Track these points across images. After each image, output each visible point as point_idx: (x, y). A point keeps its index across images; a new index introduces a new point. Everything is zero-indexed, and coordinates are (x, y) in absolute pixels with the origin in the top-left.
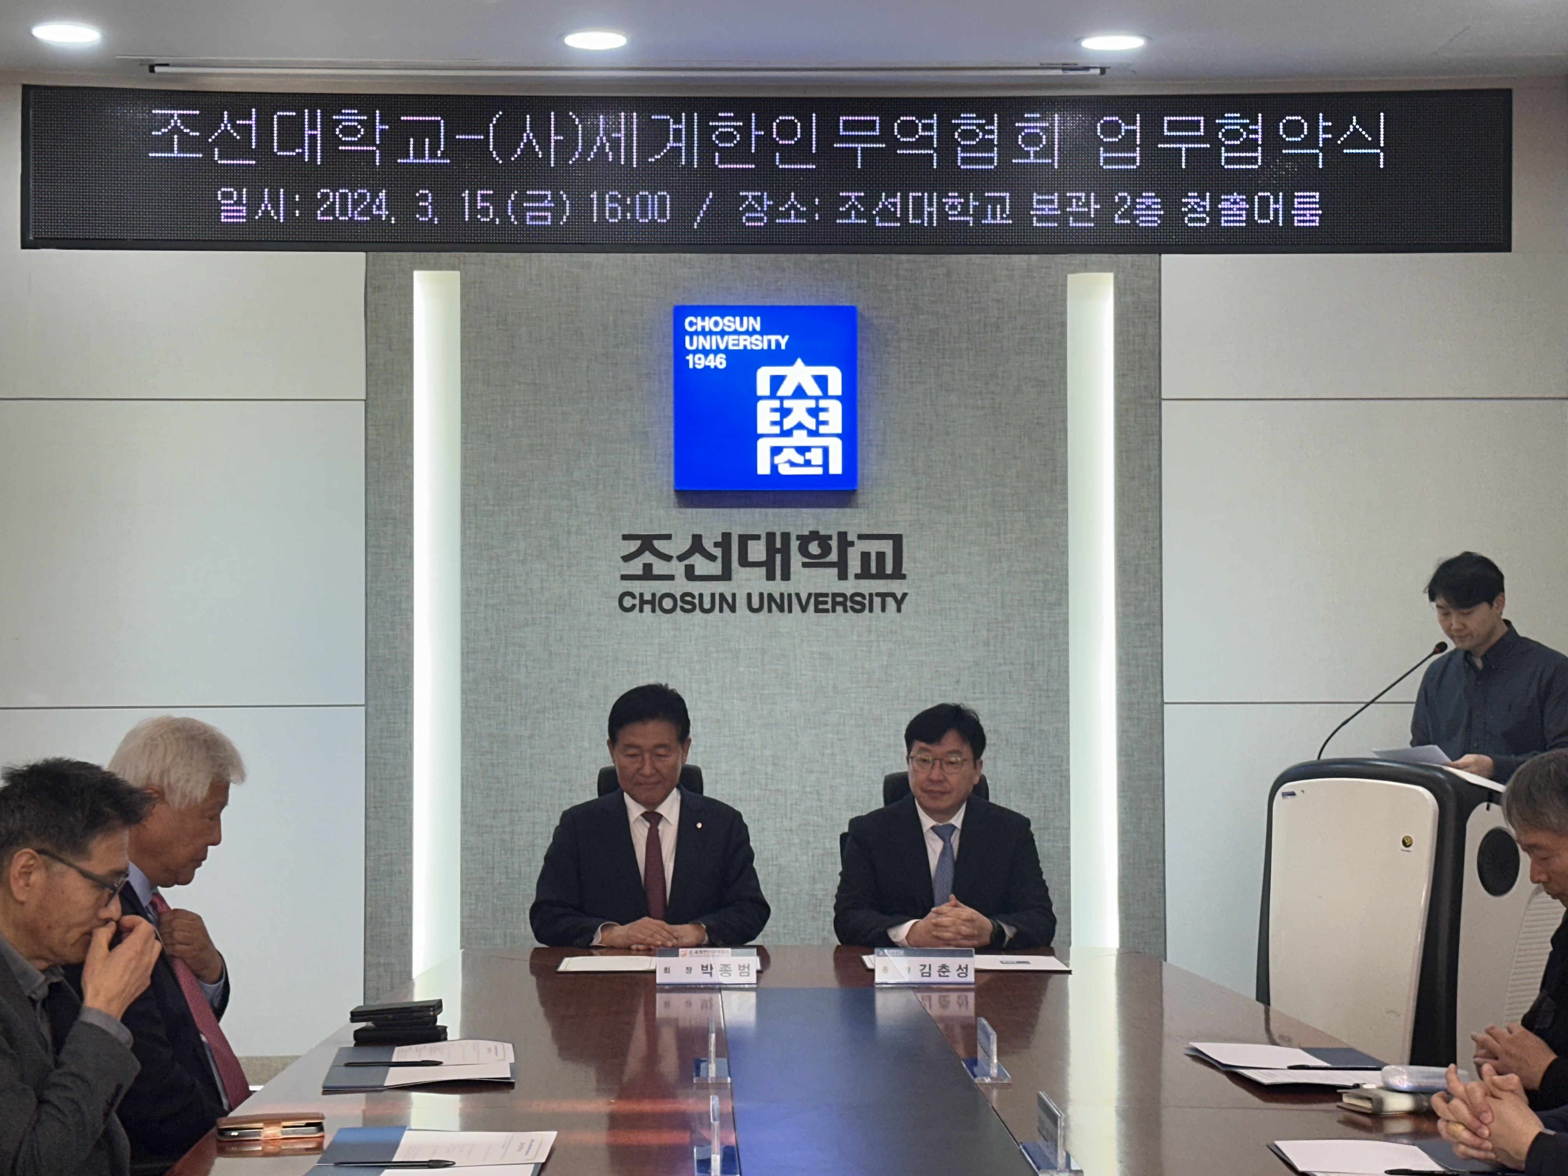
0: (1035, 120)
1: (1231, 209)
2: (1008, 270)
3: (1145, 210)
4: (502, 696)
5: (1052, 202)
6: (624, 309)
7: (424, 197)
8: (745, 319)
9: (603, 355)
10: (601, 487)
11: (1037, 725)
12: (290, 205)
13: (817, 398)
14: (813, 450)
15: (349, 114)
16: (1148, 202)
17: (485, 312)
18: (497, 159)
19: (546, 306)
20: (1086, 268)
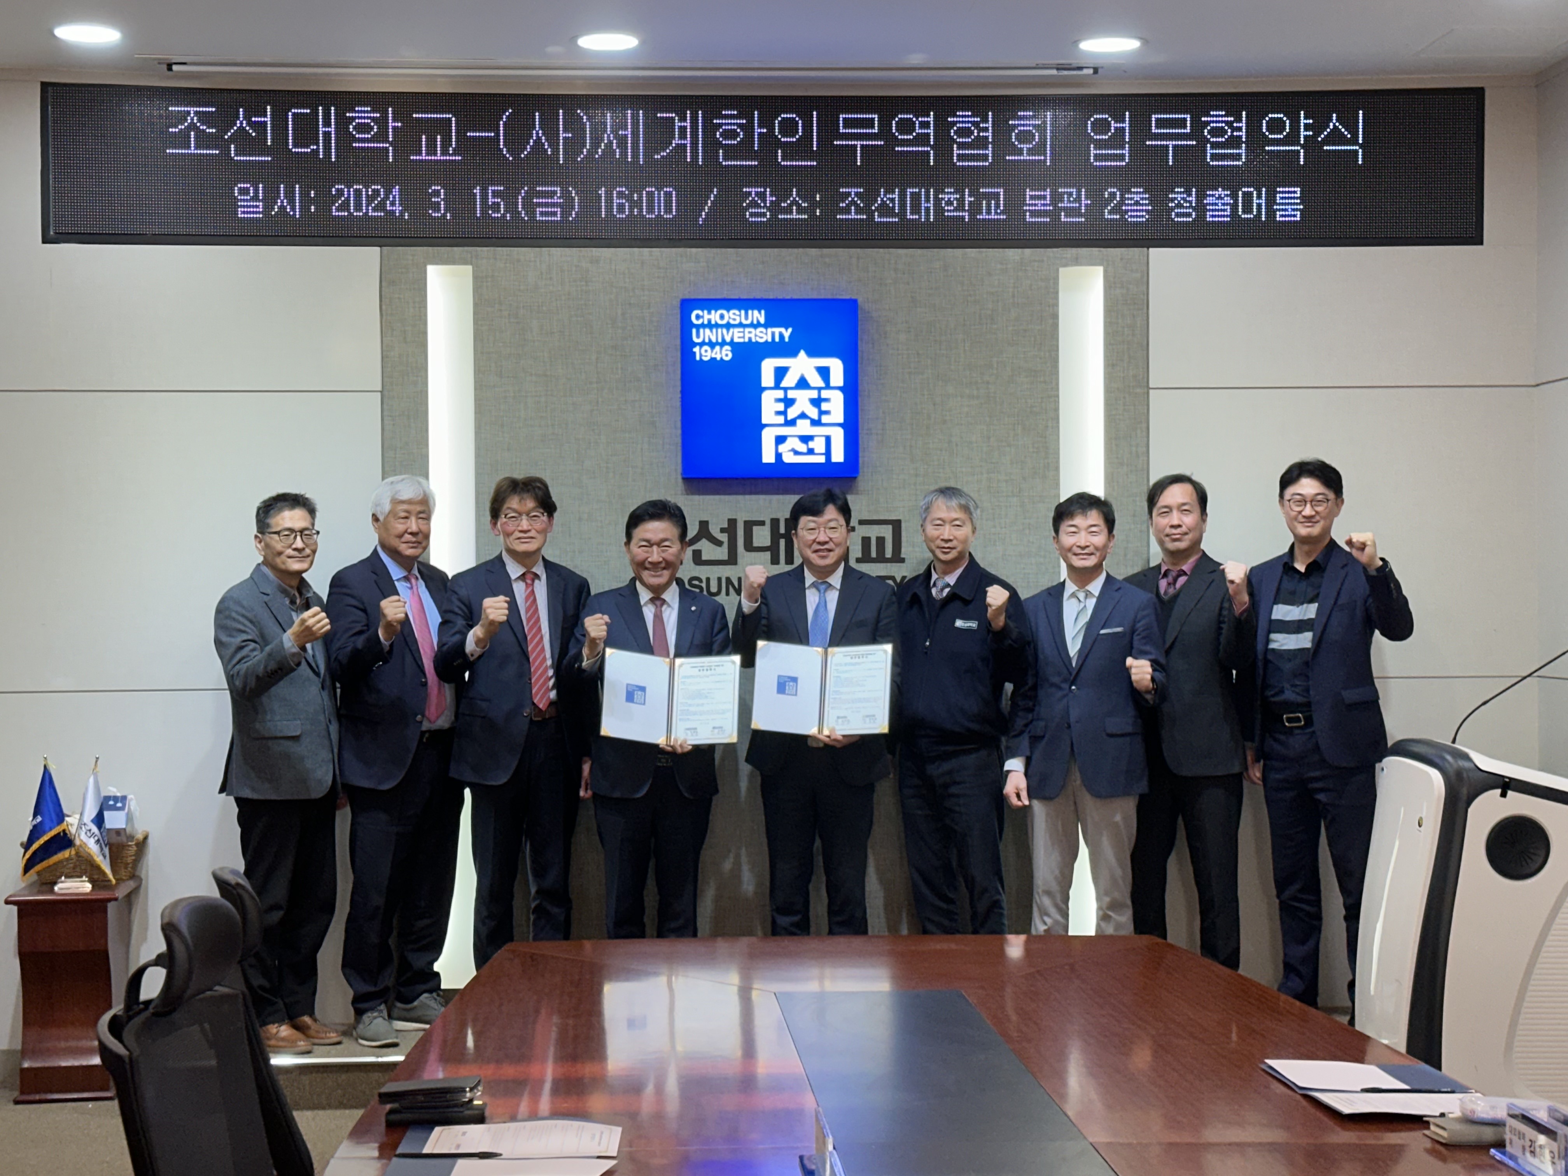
0: (1028, 118)
1: (1216, 204)
2: (1002, 264)
3: (1134, 204)
5: (1044, 197)
6: (632, 302)
7: (437, 193)
8: (750, 312)
9: (612, 347)
10: (611, 475)
12: (306, 201)
13: (819, 389)
14: (816, 439)
15: (361, 112)
16: (1137, 197)
17: (497, 306)
18: (508, 156)
19: (557, 300)
20: (1077, 262)
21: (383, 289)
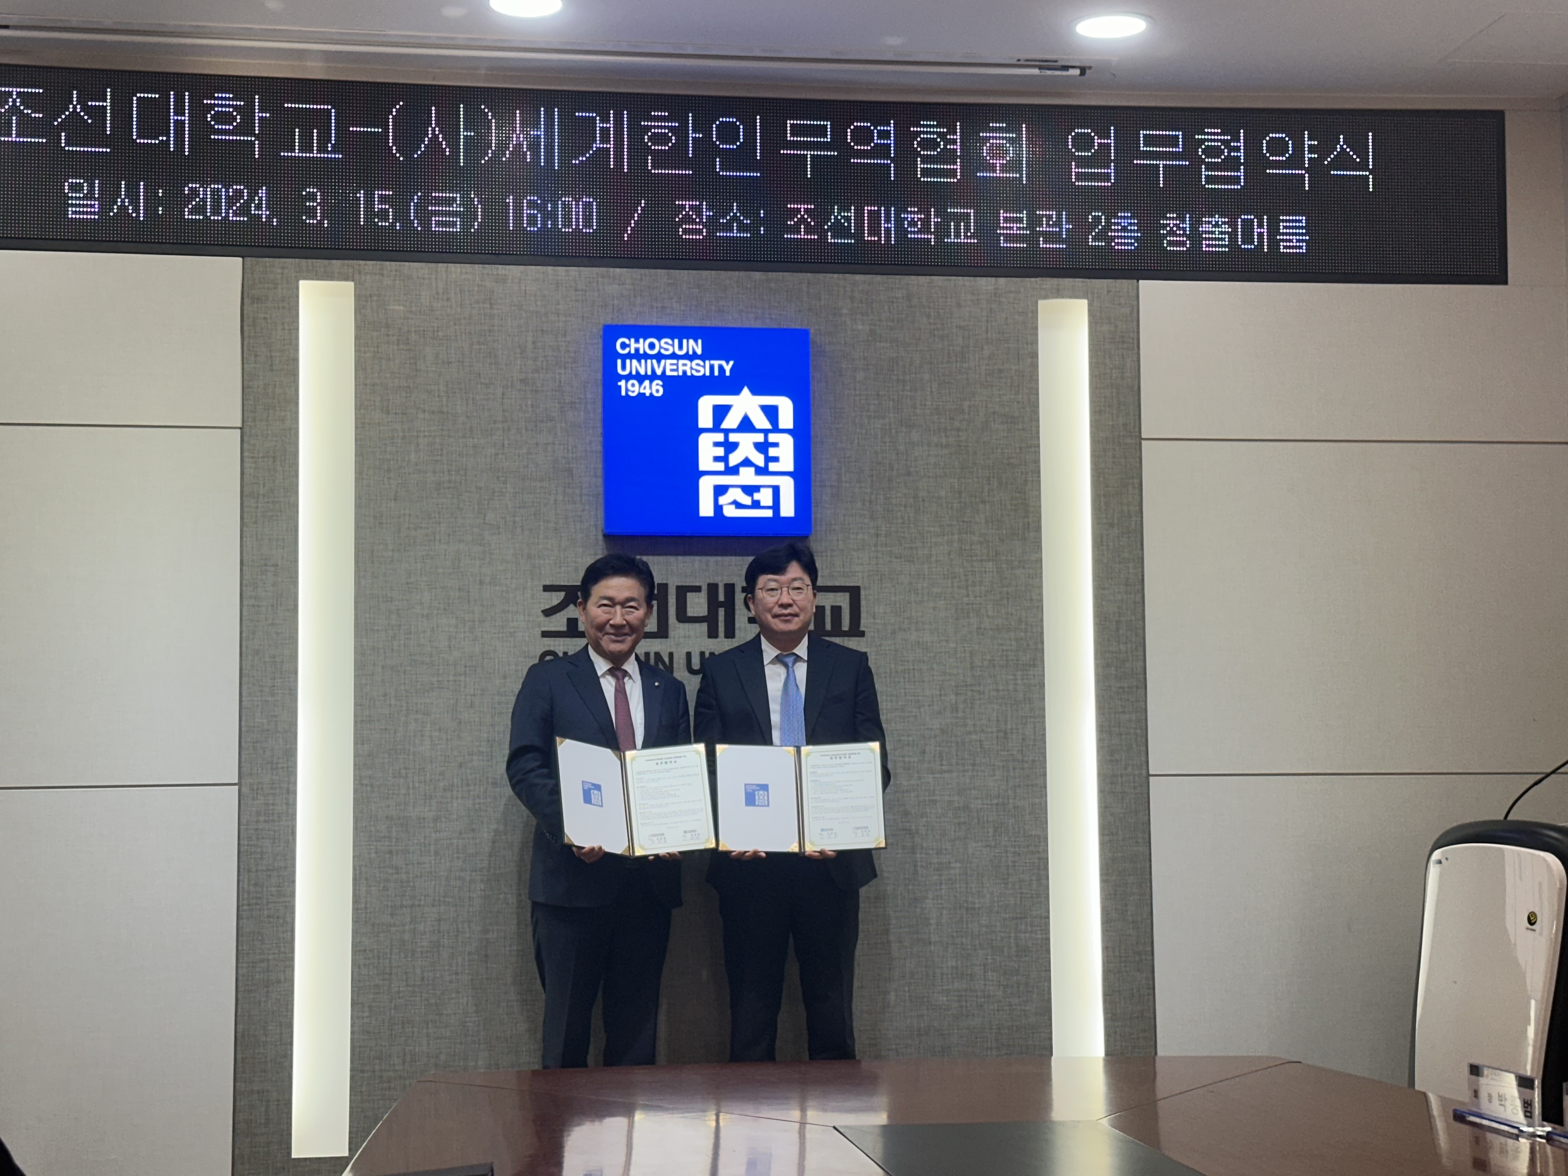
0: (1000, 130)
1: (1213, 233)
2: (973, 294)
3: (1121, 231)
4: (403, 771)
5: (1020, 220)
6: (545, 329)
7: (312, 196)
8: (685, 341)
9: (521, 380)
10: (519, 530)
11: (1011, 801)
12: (152, 201)
13: (766, 432)
14: (762, 490)
15: (222, 99)
16: (1124, 222)
17: (383, 329)
18: (398, 155)
19: (455, 324)
20: (1058, 294)
21: (245, 307)
